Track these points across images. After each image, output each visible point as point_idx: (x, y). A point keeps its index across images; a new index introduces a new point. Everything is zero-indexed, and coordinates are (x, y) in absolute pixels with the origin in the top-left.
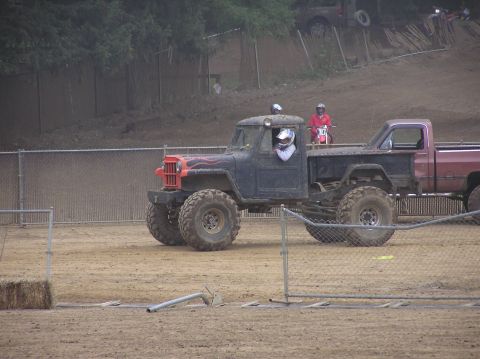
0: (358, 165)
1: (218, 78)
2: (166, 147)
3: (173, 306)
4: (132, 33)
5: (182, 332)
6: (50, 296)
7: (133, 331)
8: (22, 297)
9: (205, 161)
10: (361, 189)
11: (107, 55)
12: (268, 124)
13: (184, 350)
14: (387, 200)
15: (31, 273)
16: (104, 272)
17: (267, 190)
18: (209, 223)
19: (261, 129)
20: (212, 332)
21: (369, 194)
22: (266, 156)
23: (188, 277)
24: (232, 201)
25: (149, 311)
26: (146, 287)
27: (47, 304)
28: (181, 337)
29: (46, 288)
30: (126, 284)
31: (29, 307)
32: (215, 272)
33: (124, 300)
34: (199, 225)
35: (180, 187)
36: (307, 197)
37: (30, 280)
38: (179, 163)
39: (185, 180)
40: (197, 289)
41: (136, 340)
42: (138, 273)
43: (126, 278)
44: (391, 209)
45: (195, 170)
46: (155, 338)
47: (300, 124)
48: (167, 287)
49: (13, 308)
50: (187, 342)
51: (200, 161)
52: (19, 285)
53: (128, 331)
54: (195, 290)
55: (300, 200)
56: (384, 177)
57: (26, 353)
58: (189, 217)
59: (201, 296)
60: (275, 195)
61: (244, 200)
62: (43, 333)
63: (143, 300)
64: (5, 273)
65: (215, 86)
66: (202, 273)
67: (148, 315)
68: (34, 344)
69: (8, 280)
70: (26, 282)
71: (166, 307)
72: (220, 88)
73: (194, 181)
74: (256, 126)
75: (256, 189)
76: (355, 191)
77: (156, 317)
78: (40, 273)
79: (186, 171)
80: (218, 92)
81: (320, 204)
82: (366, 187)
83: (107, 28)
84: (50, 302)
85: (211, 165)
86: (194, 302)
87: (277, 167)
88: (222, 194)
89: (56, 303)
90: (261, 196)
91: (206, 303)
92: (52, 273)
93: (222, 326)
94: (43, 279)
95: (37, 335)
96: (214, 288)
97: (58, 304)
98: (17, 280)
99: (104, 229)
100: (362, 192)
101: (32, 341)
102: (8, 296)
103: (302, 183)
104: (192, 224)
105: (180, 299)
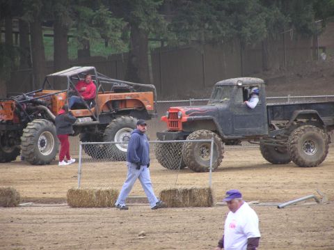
0: (301, 111)
1: (324, 49)
2: (289, 96)
3: (295, 204)
4: (266, 19)
5: (301, 221)
6: (211, 198)
7: (269, 221)
8: (193, 199)
9: (197, 111)
10: (302, 128)
11: (249, 34)
12: (240, 84)
13: (303, 234)
14: (320, 134)
15: (199, 182)
16: (249, 181)
17: (241, 129)
18: (202, 153)
19: (235, 88)
20: (322, 221)
21: (308, 130)
22: (239, 106)
23: (305, 184)
24: (219, 139)
25: (278, 207)
26: (277, 191)
27: (210, 203)
28: (300, 225)
29: (209, 192)
30: (264, 189)
31: (197, 206)
32: (323, 180)
33: (261, 200)
34: (197, 154)
35: (181, 129)
36: (267, 133)
37: (198, 187)
38: (180, 113)
39: (184, 124)
40: (311, 193)
41: (270, 227)
42: (271, 181)
43: (263, 185)
44: (324, 140)
45: (192, 117)
46: (283, 226)
47: (261, 84)
48: (290, 191)
49: (187, 206)
50: (304, 228)
51: (195, 111)
52: (191, 190)
53: (265, 221)
54: (310, 193)
55: (262, 136)
56: (318, 118)
57: (196, 237)
58: (190, 148)
59: (313, 197)
60: (246, 133)
61: (225, 137)
62: (207, 223)
63: (275, 200)
64: (181, 182)
65: (322, 54)
66: (315, 181)
67: (279, 211)
68: (201, 230)
69: (184, 187)
70: (195, 189)
71: (290, 205)
72: (325, 56)
73: (191, 125)
74: (231, 86)
75: (233, 129)
76: (298, 129)
77: (283, 212)
78: (205, 182)
79: (185, 118)
80: (324, 58)
81: (275, 138)
82: (306, 126)
83: (249, 16)
84: (212, 201)
85: (202, 113)
86: (309, 201)
87: (247, 113)
88: (213, 133)
89: (216, 202)
90: (237, 134)
91: (318, 202)
92: (213, 182)
93: (328, 217)
94: (207, 187)
95: (203, 225)
96: (322, 191)
97: (218, 203)
98: (189, 188)
99: (248, 152)
100: (303, 130)
101: (200, 229)
102: (183, 198)
103: (264, 124)
104: (192, 153)
105: (300, 199)
